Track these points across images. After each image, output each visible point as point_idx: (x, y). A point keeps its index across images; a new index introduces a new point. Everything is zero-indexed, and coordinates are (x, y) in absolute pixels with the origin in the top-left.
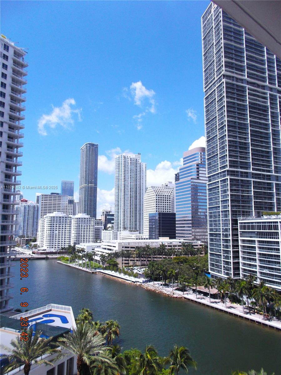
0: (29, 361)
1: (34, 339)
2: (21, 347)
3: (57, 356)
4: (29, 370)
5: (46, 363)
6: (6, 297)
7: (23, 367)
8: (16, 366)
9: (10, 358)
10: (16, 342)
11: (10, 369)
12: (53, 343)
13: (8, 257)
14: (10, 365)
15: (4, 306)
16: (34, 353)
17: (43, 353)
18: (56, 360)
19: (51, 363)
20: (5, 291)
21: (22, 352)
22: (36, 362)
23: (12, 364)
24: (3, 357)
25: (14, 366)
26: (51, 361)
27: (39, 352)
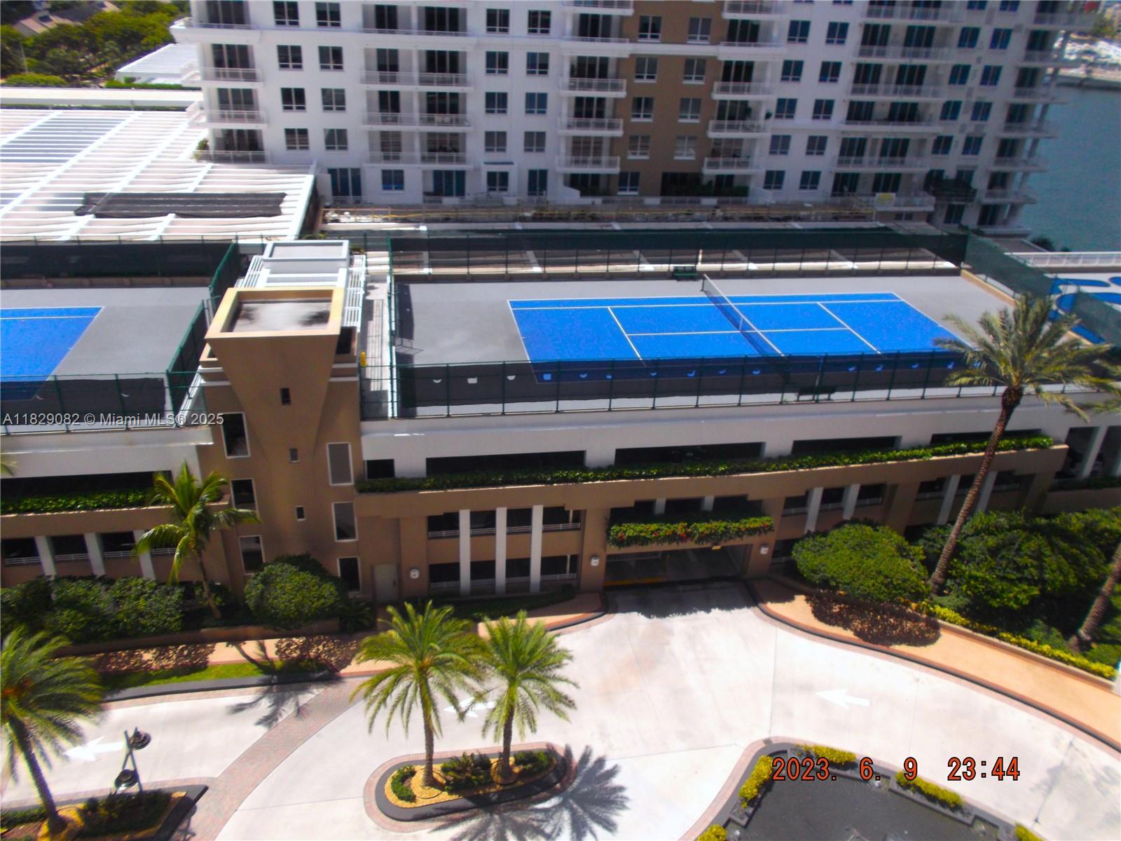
0: (1021, 383)
1: (1049, 333)
2: (1007, 340)
3: (1107, 402)
4: (1017, 403)
5: (1066, 405)
6: (1016, 193)
7: (1001, 390)
8: (982, 379)
9: (970, 355)
10: (997, 322)
11: (964, 380)
12: (1105, 365)
13: (1050, 71)
14: (968, 371)
15: (1005, 217)
16: (1040, 369)
17: (1067, 377)
18: (1102, 411)
19: (1081, 412)
20: (1018, 177)
21: (1008, 353)
22: (1038, 391)
23: (972, 373)
24: (955, 348)
25: (978, 378)
26: (1086, 407)
27: (1054, 371)
